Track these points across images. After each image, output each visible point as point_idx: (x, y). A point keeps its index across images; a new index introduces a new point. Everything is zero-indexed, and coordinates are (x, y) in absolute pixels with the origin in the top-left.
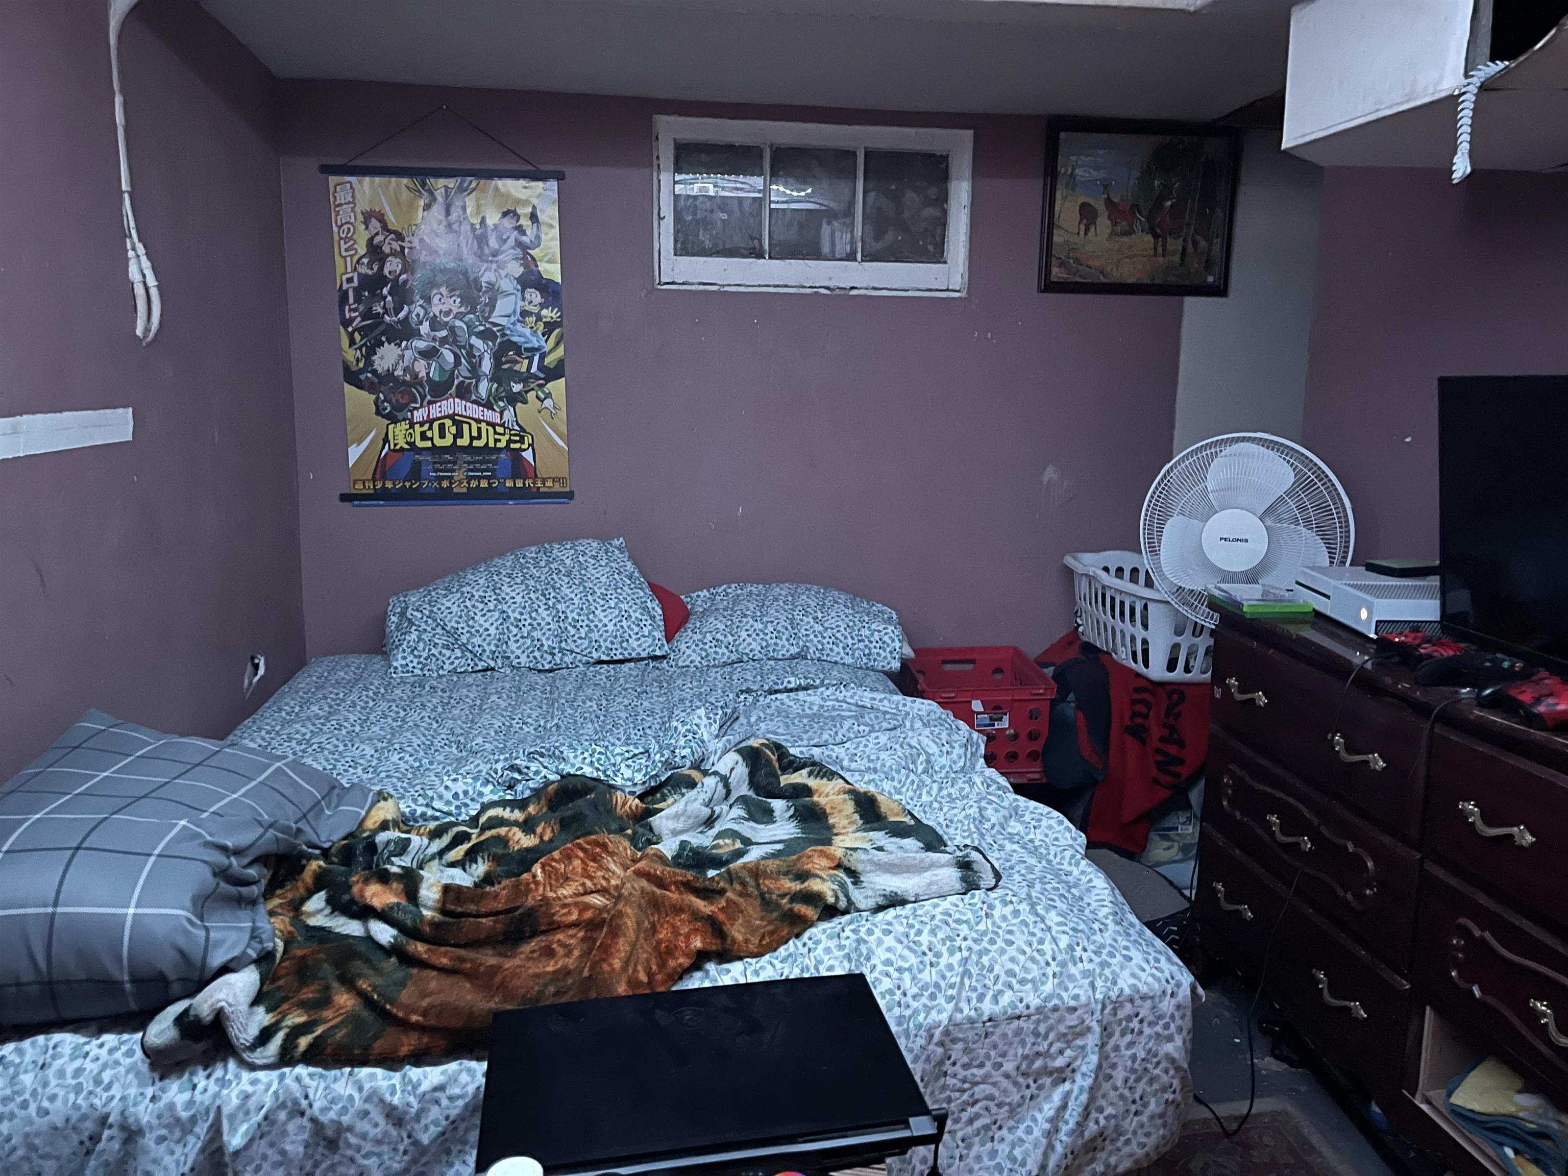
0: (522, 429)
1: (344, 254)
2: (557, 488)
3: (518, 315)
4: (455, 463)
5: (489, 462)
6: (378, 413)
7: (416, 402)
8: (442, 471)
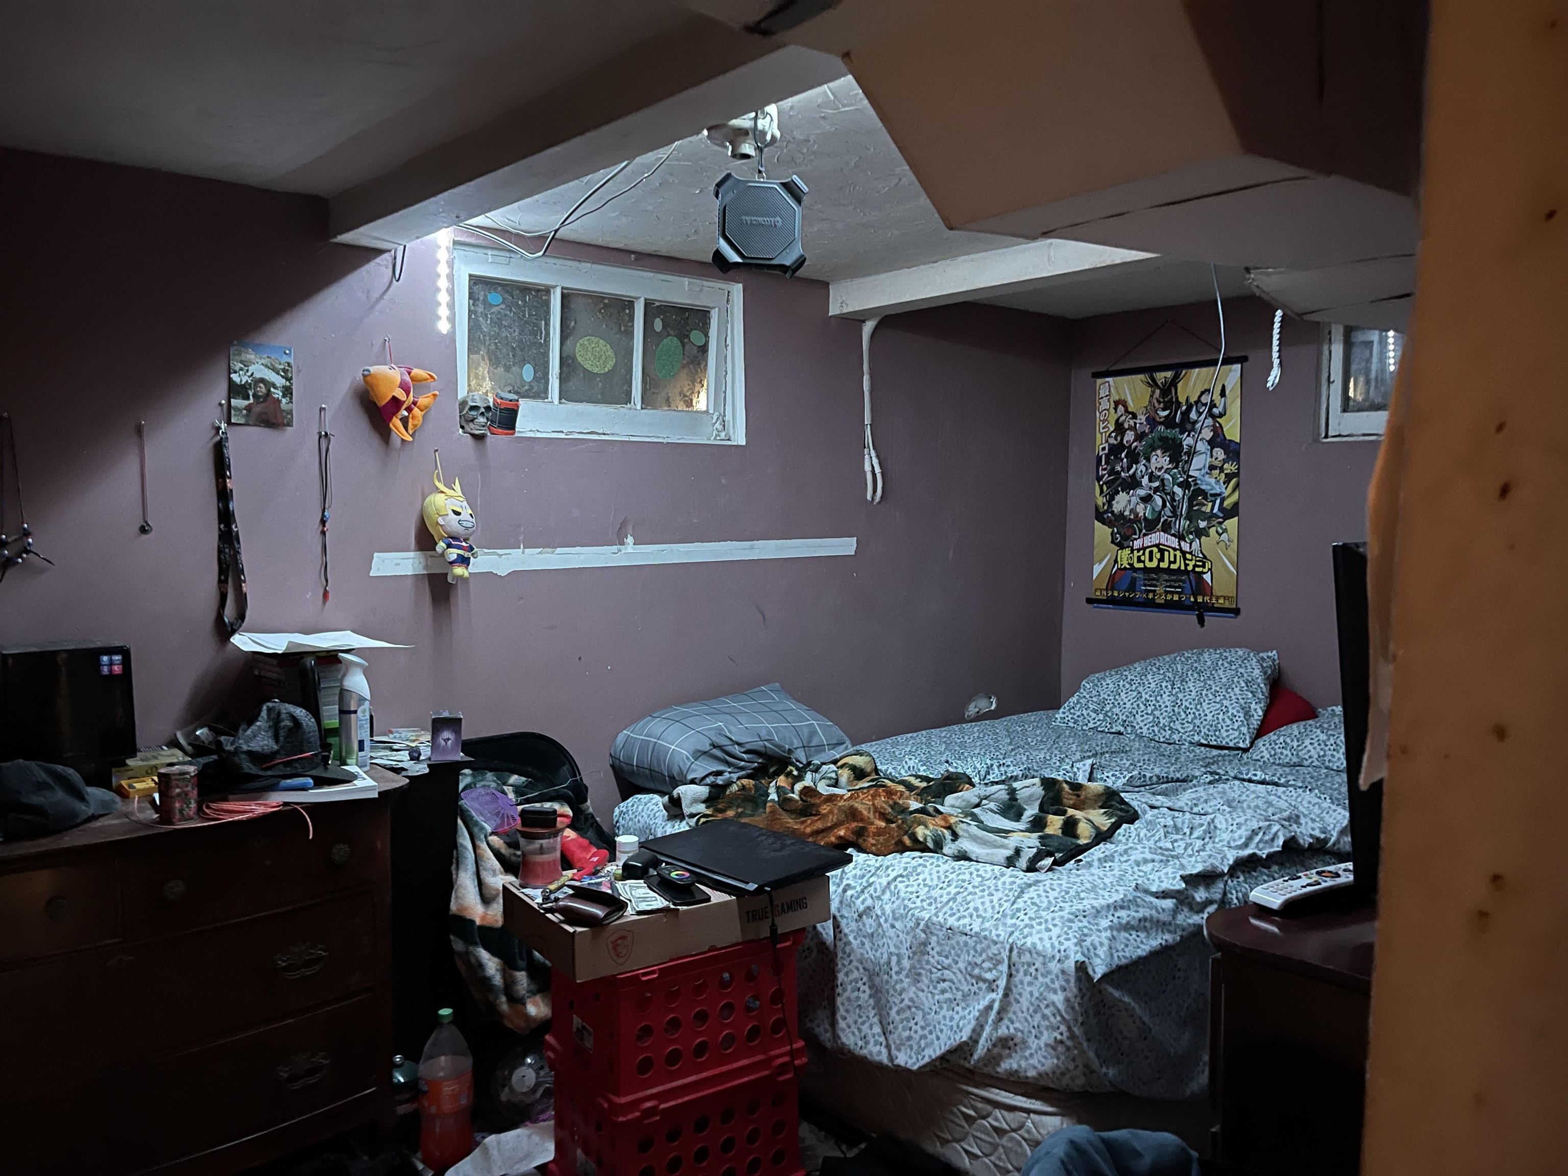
0: (1205, 557)
1: (1102, 431)
2: (1227, 605)
3: (1207, 470)
4: (1157, 580)
5: (1180, 581)
6: (1113, 542)
7: (1135, 534)
8: (1150, 586)
